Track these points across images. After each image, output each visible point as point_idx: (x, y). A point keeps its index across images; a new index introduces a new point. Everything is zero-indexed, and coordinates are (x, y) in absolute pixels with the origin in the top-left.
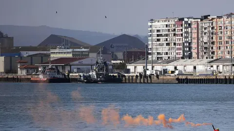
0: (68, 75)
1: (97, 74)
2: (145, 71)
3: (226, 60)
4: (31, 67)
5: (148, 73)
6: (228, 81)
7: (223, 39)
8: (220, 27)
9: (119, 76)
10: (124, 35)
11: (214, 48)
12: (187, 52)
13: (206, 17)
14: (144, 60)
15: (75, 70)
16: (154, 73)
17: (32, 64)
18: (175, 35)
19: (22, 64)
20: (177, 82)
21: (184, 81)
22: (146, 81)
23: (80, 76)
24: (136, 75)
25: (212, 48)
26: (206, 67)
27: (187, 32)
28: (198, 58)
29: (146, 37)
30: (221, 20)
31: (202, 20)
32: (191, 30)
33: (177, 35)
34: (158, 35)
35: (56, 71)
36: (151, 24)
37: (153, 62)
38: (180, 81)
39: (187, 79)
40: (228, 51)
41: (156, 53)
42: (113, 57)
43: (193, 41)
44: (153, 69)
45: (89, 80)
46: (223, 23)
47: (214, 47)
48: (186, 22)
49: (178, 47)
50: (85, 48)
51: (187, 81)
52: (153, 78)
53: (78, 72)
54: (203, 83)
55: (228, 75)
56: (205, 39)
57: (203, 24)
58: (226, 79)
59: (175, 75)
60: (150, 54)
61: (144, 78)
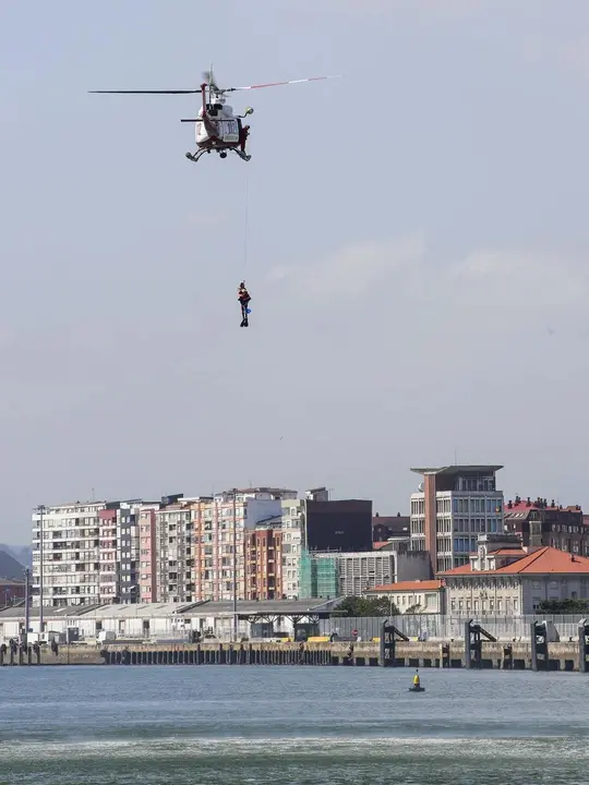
2: (24, 634)
3: (223, 605)
6: (228, 657)
7: (214, 552)
8: (207, 522)
11: (193, 576)
12: (127, 585)
13: (173, 499)
14: (20, 606)
16: (46, 639)
18: (97, 543)
20: (103, 660)
21: (121, 656)
22: (26, 661)
25: (189, 575)
26: (174, 624)
27: (127, 537)
28: (154, 600)
30: (208, 506)
31: (163, 506)
32: (138, 532)
33: (103, 544)
34: (56, 546)
36: (38, 518)
37: (42, 612)
38: (110, 658)
39: (126, 653)
40: (228, 583)
41: (51, 590)
43: (143, 558)
44: (43, 630)
46: (214, 513)
47: (193, 573)
48: (125, 513)
49: (106, 572)
51: (129, 658)
52: (44, 651)
54: (165, 663)
55: (228, 641)
56: (172, 554)
57: (167, 517)
58: (223, 653)
59: (99, 644)
60: (37, 591)
61: (22, 653)
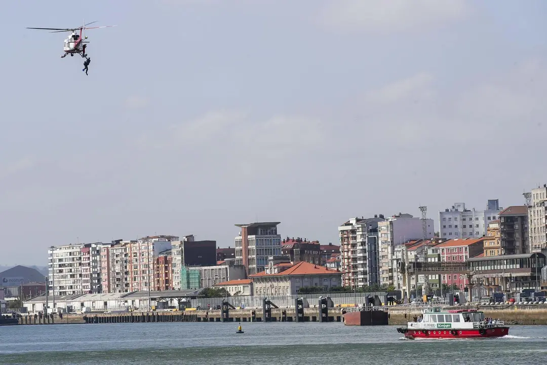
2: (45, 309)
3: (143, 294)
6: (146, 319)
7: (139, 268)
8: (134, 253)
9: (14, 316)
10: (19, 266)
11: (128, 279)
12: (95, 284)
13: (118, 242)
14: (43, 295)
16: (56, 311)
18: (80, 264)
20: (85, 321)
21: (92, 319)
22: (47, 322)
24: (35, 313)
25: (126, 279)
26: (119, 303)
27: (95, 261)
28: (109, 292)
29: (46, 269)
30: (135, 245)
31: (112, 246)
32: (100, 258)
33: (83, 265)
34: (60, 266)
36: (51, 252)
37: (54, 298)
38: (88, 320)
39: (96, 318)
40: (146, 282)
41: (58, 287)
42: (6, 293)
43: (103, 271)
44: (54, 307)
46: (138, 248)
48: (94, 249)
49: (85, 279)
51: (97, 320)
52: (56, 318)
54: (115, 322)
55: (146, 311)
56: (118, 268)
57: (115, 251)
58: (144, 316)
59: (82, 313)
61: (45, 318)
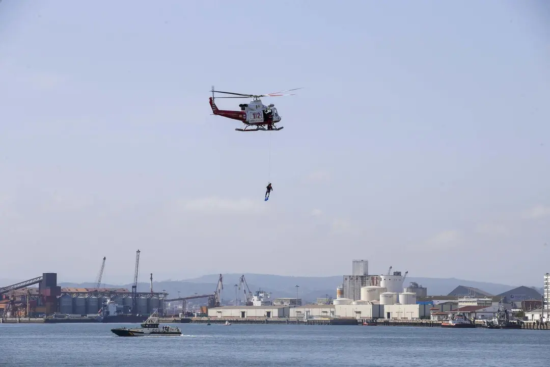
0: (474, 321)
1: (499, 321)
2: (541, 319)
4: (442, 314)
5: (544, 320)
9: (518, 323)
10: (523, 287)
14: (540, 309)
15: (480, 317)
17: (442, 311)
19: (435, 311)
22: (542, 328)
23: (484, 322)
24: (533, 322)
29: (542, 289)
35: (464, 317)
36: (546, 277)
37: (548, 311)
42: (512, 306)
45: (491, 326)
50: (488, 298)
53: (482, 319)
60: (546, 303)
